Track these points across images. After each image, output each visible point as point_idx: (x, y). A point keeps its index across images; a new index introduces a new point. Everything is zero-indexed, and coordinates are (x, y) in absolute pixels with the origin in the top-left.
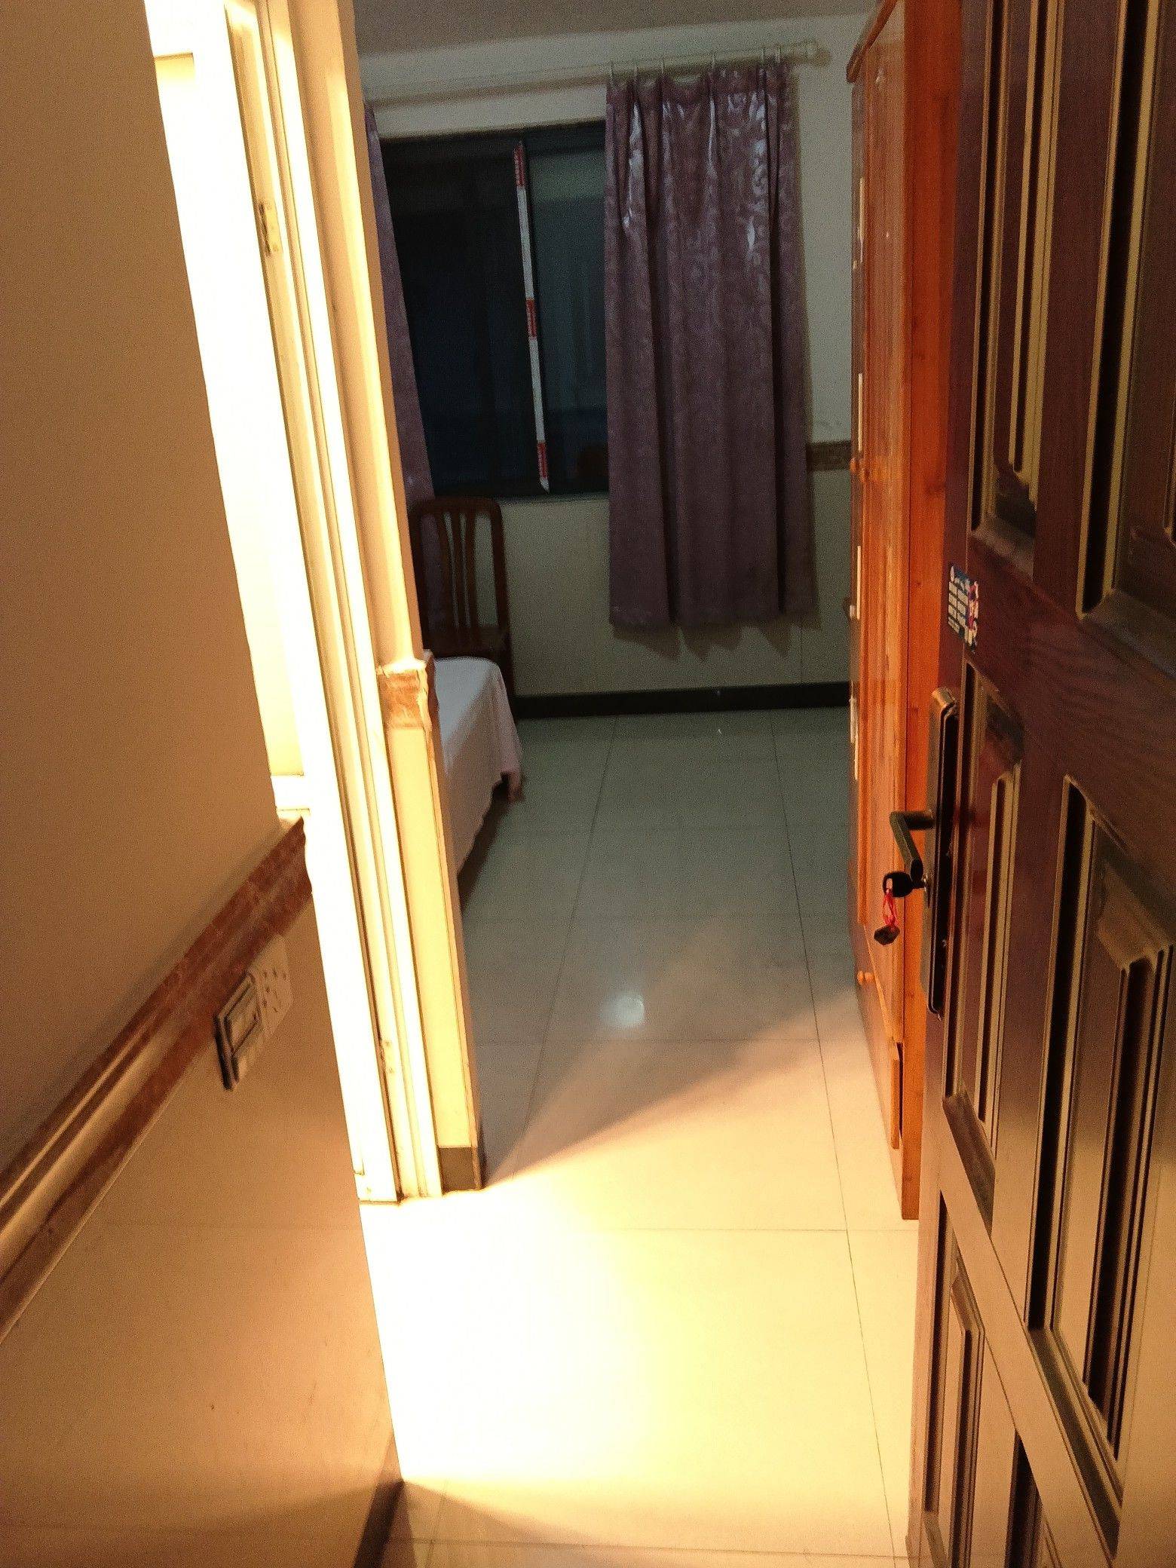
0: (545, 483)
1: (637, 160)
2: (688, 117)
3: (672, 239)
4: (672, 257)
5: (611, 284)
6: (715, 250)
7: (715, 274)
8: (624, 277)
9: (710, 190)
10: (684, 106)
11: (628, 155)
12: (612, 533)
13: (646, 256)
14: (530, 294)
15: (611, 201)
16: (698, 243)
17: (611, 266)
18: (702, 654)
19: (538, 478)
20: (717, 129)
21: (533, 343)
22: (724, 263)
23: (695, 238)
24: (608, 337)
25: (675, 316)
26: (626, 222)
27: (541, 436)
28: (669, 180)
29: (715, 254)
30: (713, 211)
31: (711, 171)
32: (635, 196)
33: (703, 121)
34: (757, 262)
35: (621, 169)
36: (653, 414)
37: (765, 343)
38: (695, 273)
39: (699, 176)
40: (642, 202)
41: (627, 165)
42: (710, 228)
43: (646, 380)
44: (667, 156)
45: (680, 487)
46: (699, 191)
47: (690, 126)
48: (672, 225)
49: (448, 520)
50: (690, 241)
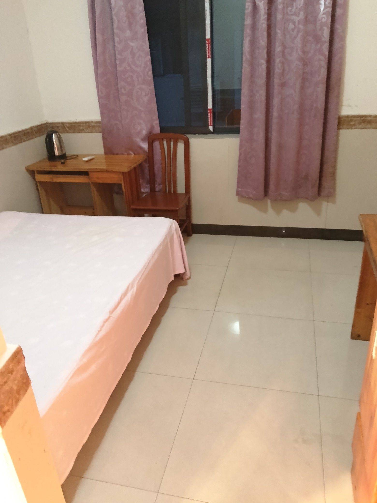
0: (211, 128)
3: (280, 7)
4: (279, 16)
5: (248, 31)
6: (302, 13)
7: (301, 26)
8: (254, 27)
12: (240, 155)
13: (266, 16)
14: (208, 36)
16: (294, 10)
17: (248, 21)
18: (278, 213)
19: (208, 126)
21: (209, 61)
22: (306, 20)
23: (292, 8)
24: (244, 59)
25: (278, 48)
27: (210, 106)
29: (302, 15)
34: (324, 20)
36: (263, 98)
37: (324, 64)
38: (291, 26)
43: (261, 81)
45: (274, 135)
49: (165, 143)
50: (290, 8)
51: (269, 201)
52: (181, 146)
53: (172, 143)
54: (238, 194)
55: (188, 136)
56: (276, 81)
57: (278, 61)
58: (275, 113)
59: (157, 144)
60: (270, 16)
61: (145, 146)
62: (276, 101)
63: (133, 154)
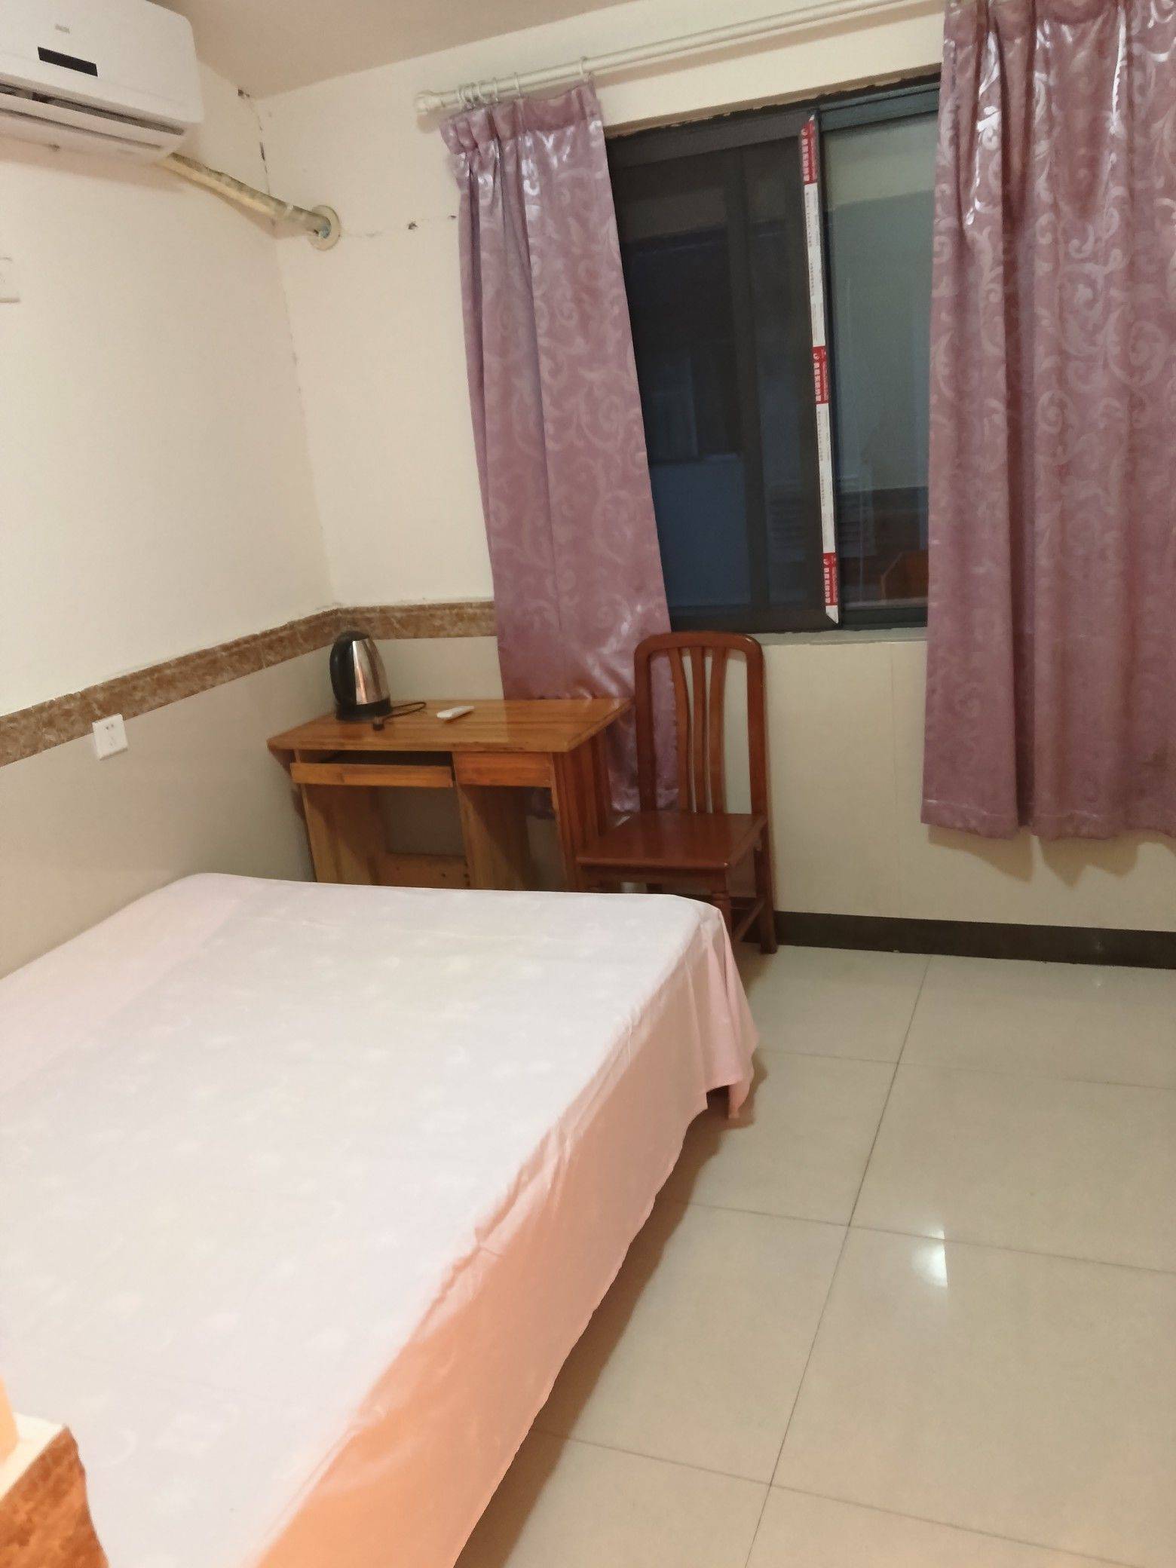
0: (832, 612)
1: (989, 123)
2: (1079, 41)
3: (1044, 240)
4: (1042, 267)
5: (945, 317)
6: (1117, 253)
7: (1115, 293)
8: (961, 304)
9: (1111, 159)
10: (1073, 23)
11: (976, 115)
12: (931, 692)
13: (1000, 270)
14: (819, 340)
15: (947, 188)
16: (1089, 247)
17: (943, 289)
18: (1070, 878)
19: (822, 607)
20: (1129, 57)
21: (823, 411)
22: (1132, 273)
23: (1084, 240)
24: (933, 399)
25: (1042, 361)
26: (969, 220)
27: (829, 546)
28: (1042, 148)
29: (1117, 259)
30: (1117, 191)
31: (1115, 123)
32: (986, 173)
33: (1103, 48)
35: (965, 139)
36: (1001, 515)
38: (1083, 293)
39: (1096, 132)
40: (996, 185)
41: (973, 133)
42: (1110, 219)
43: (993, 460)
44: (1039, 111)
45: (1042, 629)
46: (1093, 163)
47: (1082, 56)
48: (1044, 220)
49: (687, 661)
50: (1075, 242)
51: (1035, 840)
52: (737, 671)
53: (709, 661)
54: (927, 816)
55: (760, 638)
56: (1041, 461)
57: (1043, 400)
58: (1042, 558)
59: (661, 666)
60: (1011, 268)
61: (628, 672)
62: (1043, 521)
63: (589, 697)
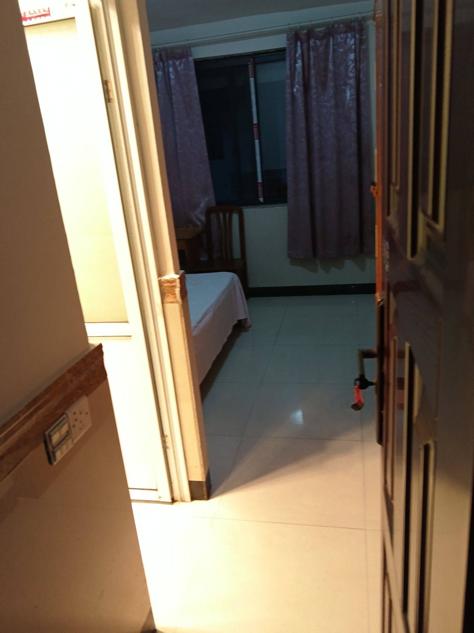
0: (261, 199)
1: (299, 64)
2: (321, 45)
3: (314, 96)
4: (314, 103)
5: (289, 116)
6: (332, 100)
7: (333, 111)
8: (294, 113)
9: (330, 75)
10: (319, 40)
11: (296, 62)
12: (289, 220)
13: (303, 104)
14: (255, 122)
15: (288, 81)
16: (326, 98)
17: (289, 108)
18: (327, 271)
19: (258, 197)
20: (334, 49)
21: (257, 142)
22: (337, 106)
23: (324, 96)
24: (287, 138)
25: (315, 129)
26: (295, 90)
27: (260, 180)
28: (313, 72)
29: (332, 102)
30: (332, 84)
31: (331, 67)
32: (299, 78)
33: (327, 46)
34: (351, 105)
35: (293, 68)
36: (306, 170)
37: (354, 139)
38: (325, 110)
39: (326, 69)
40: (301, 81)
41: (295, 67)
42: (331, 91)
43: (303, 155)
44: (312, 62)
45: (318, 201)
46: (326, 76)
47: (322, 49)
48: (314, 91)
49: (221, 215)
50: (322, 97)
51: (318, 261)
52: (235, 217)
53: (227, 215)
54: (289, 256)
55: (242, 207)
56: (316, 155)
57: (316, 138)
58: (317, 182)
59: (213, 216)
60: (306, 103)
61: (203, 218)
62: (317, 172)
63: (192, 226)
